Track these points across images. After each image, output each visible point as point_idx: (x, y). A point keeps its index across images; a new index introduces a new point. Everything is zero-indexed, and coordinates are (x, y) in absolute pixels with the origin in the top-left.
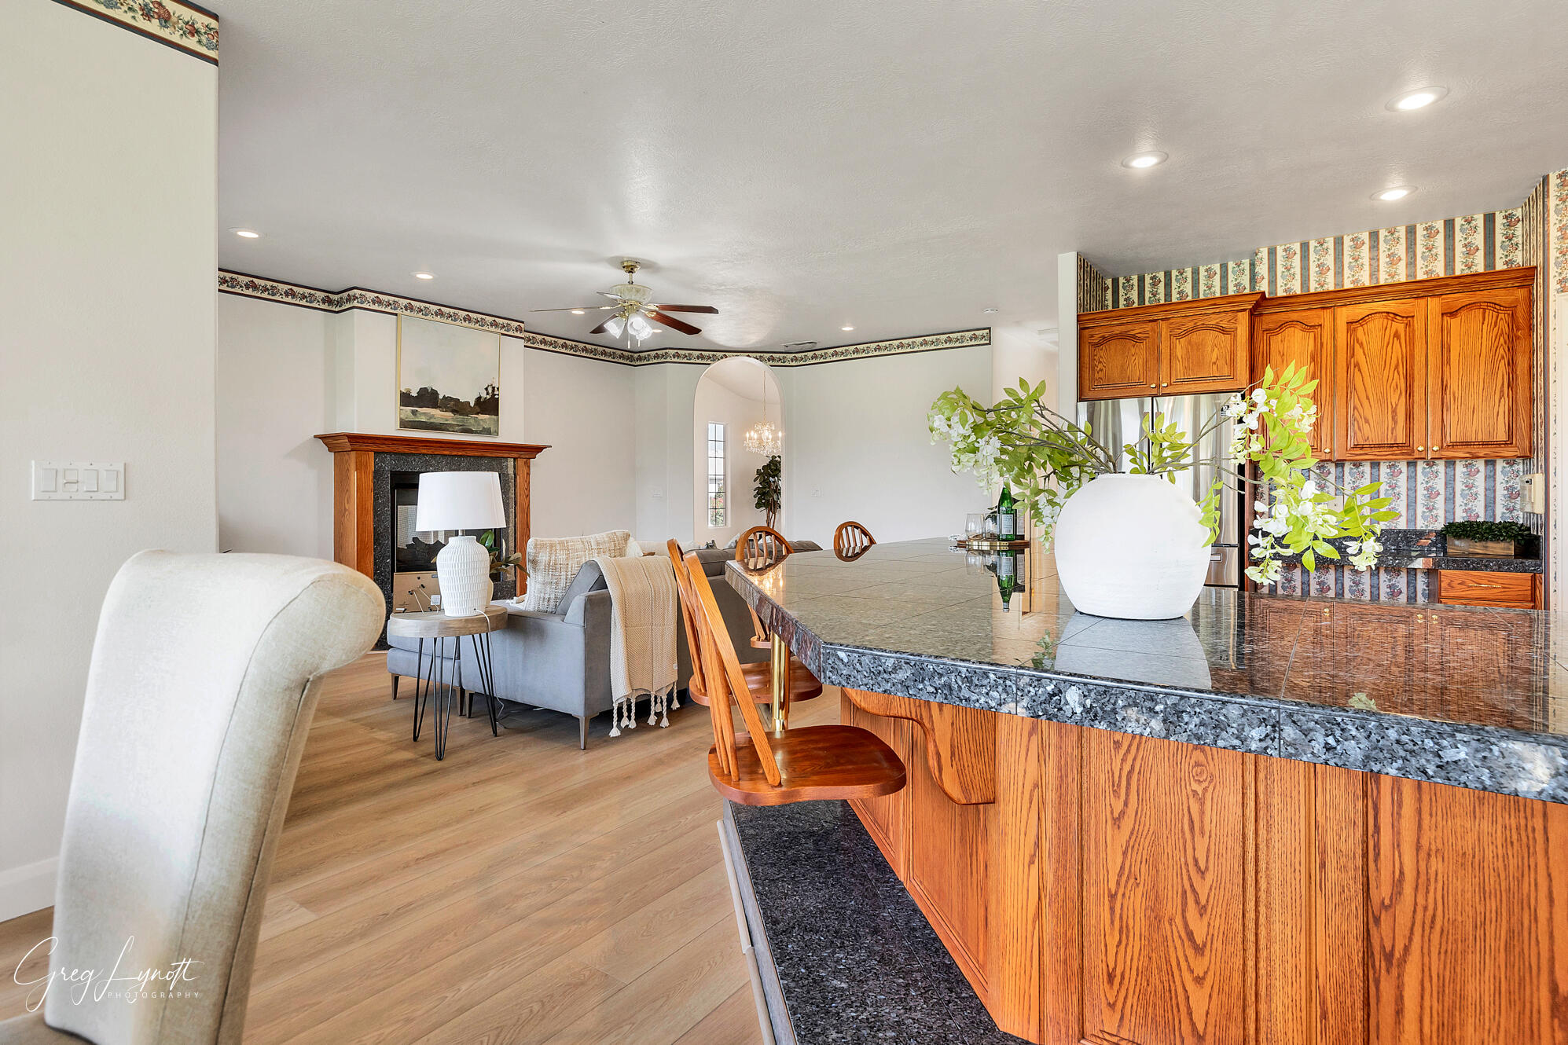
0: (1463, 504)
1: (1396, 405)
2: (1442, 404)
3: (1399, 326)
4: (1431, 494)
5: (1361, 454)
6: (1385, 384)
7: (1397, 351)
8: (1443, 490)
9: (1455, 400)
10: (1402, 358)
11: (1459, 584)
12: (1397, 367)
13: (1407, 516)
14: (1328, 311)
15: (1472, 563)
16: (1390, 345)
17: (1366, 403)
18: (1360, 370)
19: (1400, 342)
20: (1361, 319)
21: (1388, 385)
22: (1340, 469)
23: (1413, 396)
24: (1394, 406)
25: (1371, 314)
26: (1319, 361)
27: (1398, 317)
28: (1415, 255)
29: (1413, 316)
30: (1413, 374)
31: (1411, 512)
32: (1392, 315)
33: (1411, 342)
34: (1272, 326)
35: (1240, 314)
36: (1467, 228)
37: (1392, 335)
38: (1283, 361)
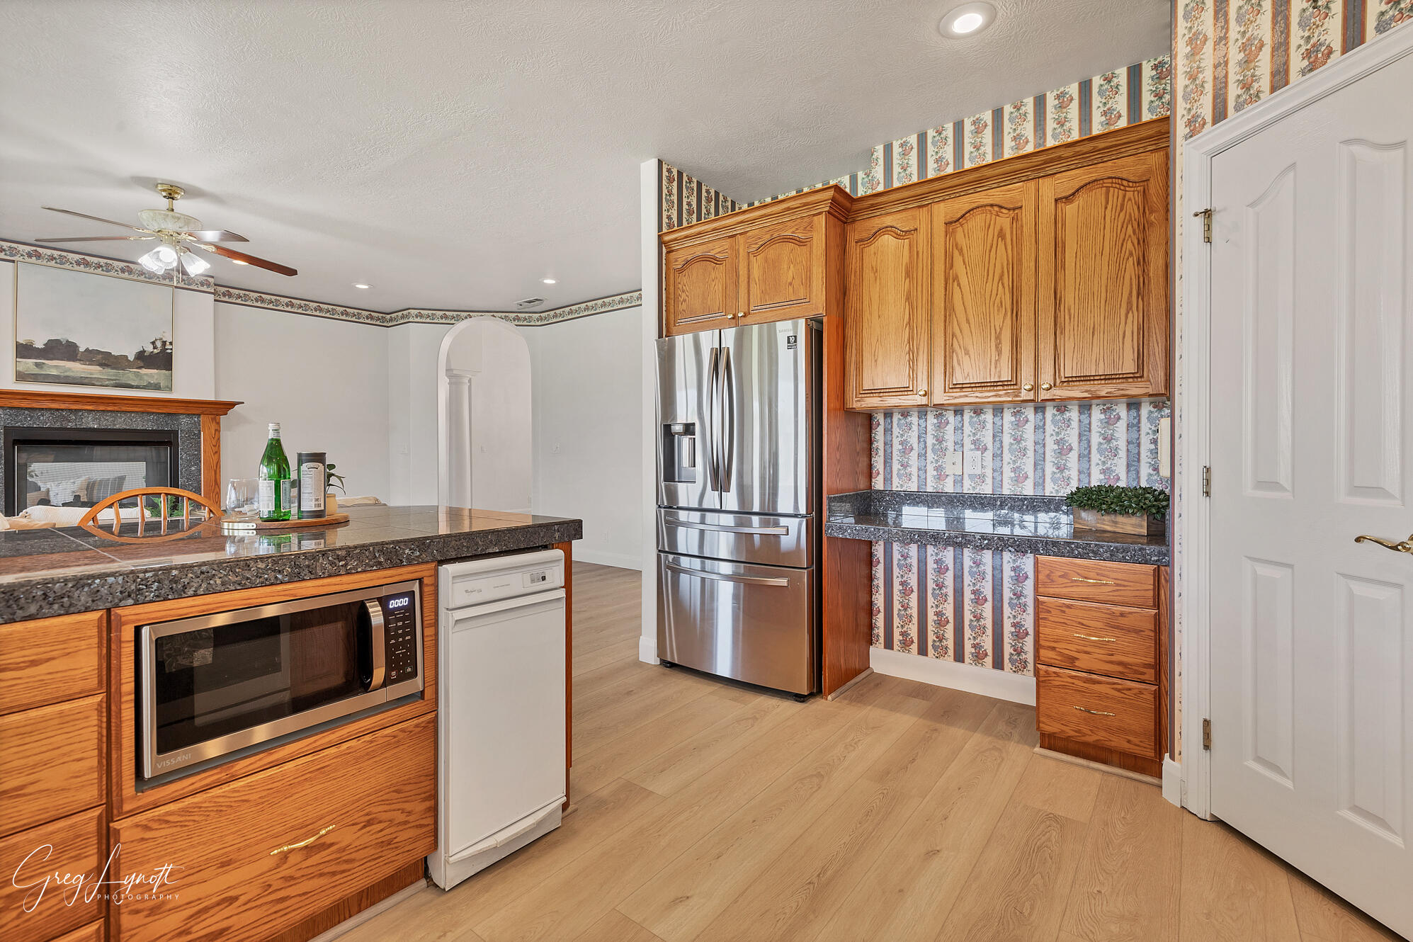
0: (1100, 463)
1: (1001, 329)
2: (1055, 325)
3: (1004, 221)
4: (1063, 449)
5: (961, 397)
6: (987, 302)
7: (1002, 255)
8: (1077, 444)
9: (1070, 319)
10: (1007, 264)
11: (1060, 576)
12: (1001, 278)
13: (1035, 478)
14: (924, 209)
15: (1077, 547)
16: (994, 250)
17: (965, 326)
18: (959, 285)
19: (1005, 244)
20: (962, 217)
21: (991, 303)
22: (959, 417)
23: (1021, 316)
24: (998, 330)
25: (972, 210)
26: (915, 276)
27: (1004, 211)
28: (1044, 134)
29: (1021, 207)
30: (1021, 286)
31: (1039, 473)
32: (996, 209)
33: (1018, 242)
34: (865, 235)
35: (815, 218)
36: (1107, 89)
37: (996, 234)
38: (876, 280)
